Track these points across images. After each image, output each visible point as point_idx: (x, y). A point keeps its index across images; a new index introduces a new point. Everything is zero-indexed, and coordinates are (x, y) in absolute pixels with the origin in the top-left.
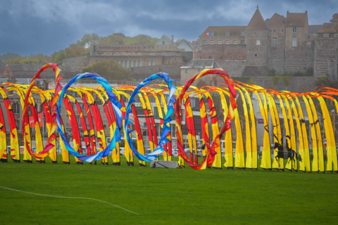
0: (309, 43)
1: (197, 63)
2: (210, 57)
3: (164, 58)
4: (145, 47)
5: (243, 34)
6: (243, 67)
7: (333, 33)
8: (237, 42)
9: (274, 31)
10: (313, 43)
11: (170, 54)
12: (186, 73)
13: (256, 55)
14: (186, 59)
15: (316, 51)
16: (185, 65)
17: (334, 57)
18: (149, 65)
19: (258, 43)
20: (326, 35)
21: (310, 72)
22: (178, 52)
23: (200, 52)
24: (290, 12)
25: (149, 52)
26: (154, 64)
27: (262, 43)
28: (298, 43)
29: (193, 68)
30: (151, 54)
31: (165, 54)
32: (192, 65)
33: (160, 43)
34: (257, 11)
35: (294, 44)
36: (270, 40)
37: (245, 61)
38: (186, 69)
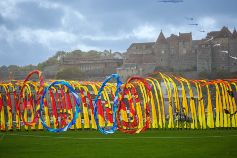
0: (194, 51)
1: (126, 66)
2: (134, 62)
3: (106, 63)
4: (94, 58)
5: (153, 47)
6: (154, 67)
7: (208, 45)
8: (149, 53)
9: (172, 44)
10: (196, 51)
11: (110, 61)
12: (120, 72)
13: (162, 60)
14: (119, 63)
15: (198, 56)
16: (119, 67)
17: (209, 59)
18: (97, 68)
19: (163, 52)
20: (203, 46)
21: (195, 69)
22: (114, 60)
23: (127, 59)
24: (181, 33)
25: (97, 60)
26: (100, 68)
27: (165, 52)
28: (187, 51)
29: (124, 69)
30: (98, 62)
31: (107, 61)
32: (123, 67)
33: (103, 55)
34: (161, 34)
35: (185, 52)
36: (170, 51)
37: (155, 63)
38: (120, 70)
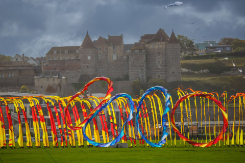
0: (125, 57)
1: (47, 74)
2: (55, 69)
3: (20, 70)
4: (5, 64)
5: (77, 52)
6: (79, 75)
7: (142, 50)
8: (73, 58)
9: (100, 49)
10: (128, 56)
11: (25, 68)
12: (39, 81)
13: (88, 67)
14: (37, 71)
15: (130, 63)
16: (37, 76)
17: (143, 66)
18: (10, 76)
19: (89, 58)
20: (137, 51)
21: (127, 78)
22: (30, 66)
23: (47, 65)
25: (9, 67)
26: (13, 76)
27: (92, 57)
28: (117, 57)
29: (43, 77)
30: (10, 68)
31: (21, 68)
32: (43, 75)
33: (15, 60)
34: (87, 36)
35: (115, 58)
36: (97, 56)
37: (80, 71)
38: (38, 79)
